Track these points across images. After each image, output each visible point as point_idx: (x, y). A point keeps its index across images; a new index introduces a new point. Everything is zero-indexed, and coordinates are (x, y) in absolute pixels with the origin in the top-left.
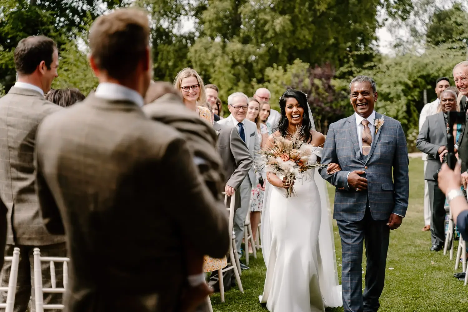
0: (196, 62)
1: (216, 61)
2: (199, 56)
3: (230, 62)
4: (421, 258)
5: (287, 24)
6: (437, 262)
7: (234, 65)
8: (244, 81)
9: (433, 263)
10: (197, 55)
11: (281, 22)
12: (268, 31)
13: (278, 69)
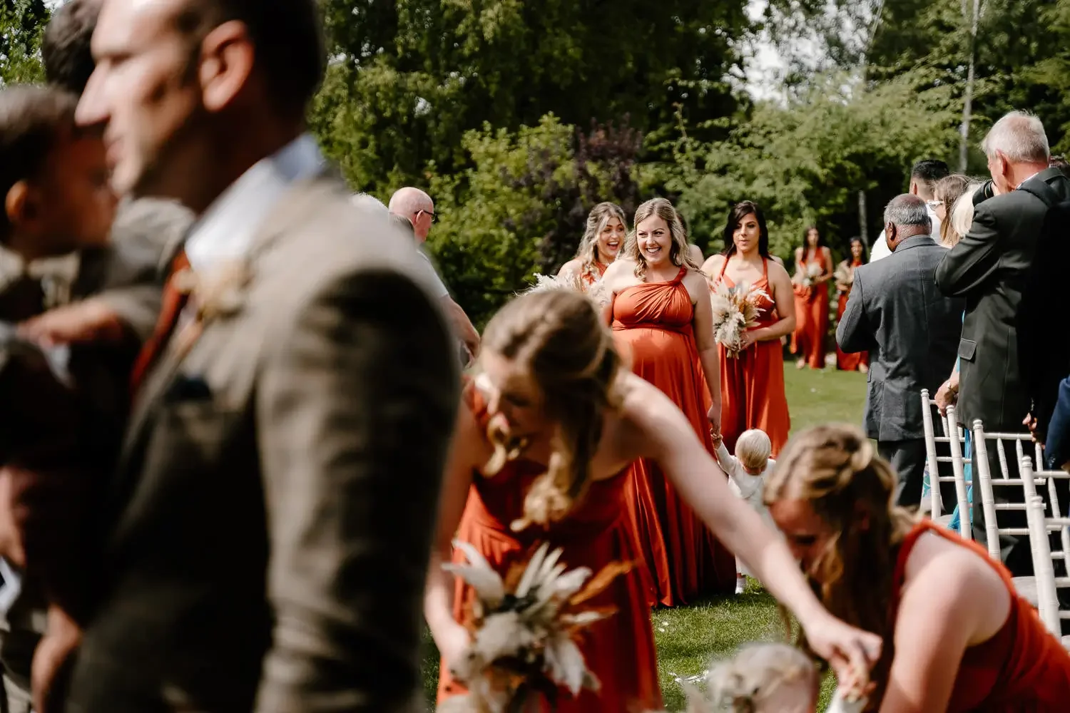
3: (370, 120)
5: (515, 21)
7: (380, 126)
11: (498, 16)
12: (464, 37)
13: (494, 137)
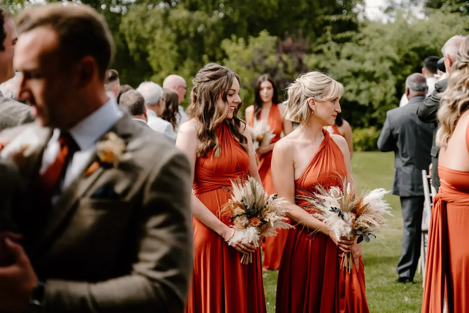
0: (130, 36)
1: (155, 34)
2: (135, 28)
3: (174, 36)
4: (393, 293)
6: (412, 297)
7: (180, 38)
8: (193, 59)
9: (406, 299)
10: (132, 27)
13: (237, 42)
